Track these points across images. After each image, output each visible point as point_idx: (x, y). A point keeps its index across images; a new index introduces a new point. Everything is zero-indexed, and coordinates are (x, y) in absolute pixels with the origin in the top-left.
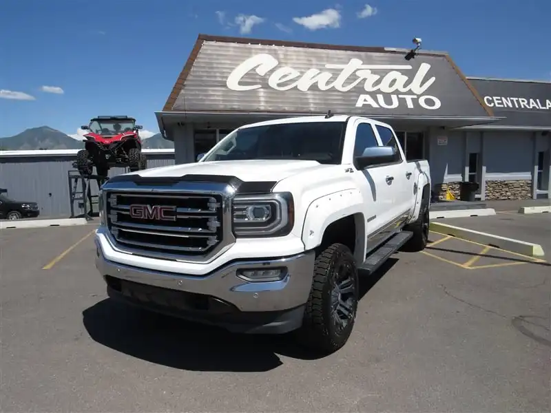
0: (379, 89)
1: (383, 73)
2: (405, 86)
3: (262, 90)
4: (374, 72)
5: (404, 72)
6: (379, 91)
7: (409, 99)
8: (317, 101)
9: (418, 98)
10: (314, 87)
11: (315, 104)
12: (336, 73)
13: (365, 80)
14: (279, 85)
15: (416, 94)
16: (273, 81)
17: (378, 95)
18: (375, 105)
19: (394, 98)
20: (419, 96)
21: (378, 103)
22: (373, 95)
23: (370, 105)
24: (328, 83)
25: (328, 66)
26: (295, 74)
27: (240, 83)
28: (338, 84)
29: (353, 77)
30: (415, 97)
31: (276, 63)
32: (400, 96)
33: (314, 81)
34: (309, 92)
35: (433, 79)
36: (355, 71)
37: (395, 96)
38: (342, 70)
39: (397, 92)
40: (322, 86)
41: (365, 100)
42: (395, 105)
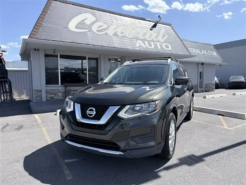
1: (146, 31)
2: (156, 38)
3: (89, 33)
5: (155, 31)
6: (145, 39)
7: (158, 44)
8: (118, 42)
9: (162, 44)
10: (115, 34)
12: (125, 28)
13: (138, 33)
14: (97, 31)
19: (152, 43)
21: (145, 45)
22: (143, 41)
23: (142, 46)
24: (122, 33)
27: (76, 27)
29: (133, 31)
30: (161, 43)
31: (95, 19)
32: (154, 43)
33: (115, 31)
34: (113, 36)
35: (167, 36)
39: (153, 41)
40: (119, 34)
41: (140, 43)
42: (153, 47)
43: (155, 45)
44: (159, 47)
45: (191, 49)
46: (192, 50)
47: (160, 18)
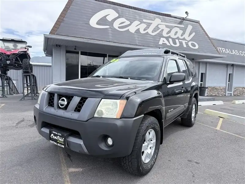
0: (170, 36)
1: (171, 28)
2: (182, 36)
3: (110, 29)
4: (167, 26)
5: (181, 28)
6: (170, 37)
7: (184, 42)
8: (140, 39)
9: (188, 42)
10: (138, 31)
11: (138, 40)
12: (149, 25)
13: (163, 30)
14: (119, 27)
15: (187, 40)
16: (116, 25)
17: (169, 39)
18: (168, 44)
19: (177, 41)
20: (188, 41)
21: (169, 43)
22: (167, 38)
23: (166, 44)
24: (145, 30)
25: (144, 21)
26: (128, 23)
27: (98, 23)
28: (150, 31)
29: (157, 28)
30: (187, 42)
31: (117, 15)
32: (180, 41)
33: (137, 28)
34: (135, 34)
35: (194, 34)
36: (158, 25)
37: (178, 40)
38: (152, 23)
39: (178, 38)
40: (142, 31)
41: (163, 41)
42: (178, 45)
43: (181, 43)
44: (185, 46)
45: (220, 48)
46: (222, 49)
47: (187, 14)
